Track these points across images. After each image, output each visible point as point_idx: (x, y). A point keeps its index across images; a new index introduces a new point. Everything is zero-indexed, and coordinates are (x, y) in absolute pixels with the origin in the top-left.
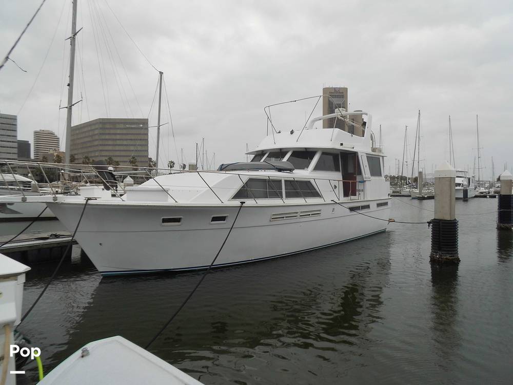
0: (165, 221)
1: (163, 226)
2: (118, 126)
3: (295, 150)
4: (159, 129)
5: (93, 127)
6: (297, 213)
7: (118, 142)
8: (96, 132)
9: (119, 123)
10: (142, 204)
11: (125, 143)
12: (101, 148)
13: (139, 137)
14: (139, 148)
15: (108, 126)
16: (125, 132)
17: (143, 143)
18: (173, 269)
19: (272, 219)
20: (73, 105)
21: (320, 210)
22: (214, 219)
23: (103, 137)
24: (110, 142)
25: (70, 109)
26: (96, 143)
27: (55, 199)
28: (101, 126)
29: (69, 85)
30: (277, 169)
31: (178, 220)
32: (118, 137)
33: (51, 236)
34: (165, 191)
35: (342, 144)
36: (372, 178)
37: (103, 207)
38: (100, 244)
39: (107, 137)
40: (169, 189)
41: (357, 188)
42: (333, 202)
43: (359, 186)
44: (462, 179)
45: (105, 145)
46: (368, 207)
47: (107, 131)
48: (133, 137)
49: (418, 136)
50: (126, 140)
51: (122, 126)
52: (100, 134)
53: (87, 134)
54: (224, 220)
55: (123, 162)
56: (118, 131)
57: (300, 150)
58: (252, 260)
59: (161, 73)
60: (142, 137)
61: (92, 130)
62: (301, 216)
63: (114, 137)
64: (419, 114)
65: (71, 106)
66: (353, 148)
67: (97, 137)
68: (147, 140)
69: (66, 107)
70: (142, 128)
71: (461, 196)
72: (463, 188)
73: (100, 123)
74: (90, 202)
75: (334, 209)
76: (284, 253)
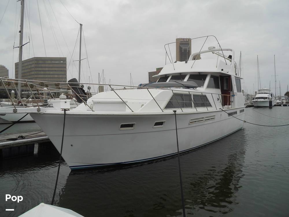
0: (122, 126)
1: (121, 130)
2: (47, 62)
3: (191, 74)
4: (80, 62)
5: (31, 63)
6: (203, 118)
7: (47, 73)
8: (33, 66)
9: (47, 60)
10: (108, 114)
11: (51, 73)
12: (36, 76)
13: (61, 69)
14: (61, 76)
15: (40, 62)
16: (51, 66)
17: (63, 73)
18: (124, 163)
19: (191, 122)
20: (23, 45)
21: (214, 116)
22: (157, 124)
23: (37, 69)
24: (42, 73)
25: (21, 48)
26: (33, 73)
27: (39, 110)
28: (36, 62)
29: (20, 32)
30: (185, 86)
31: (131, 126)
32: (47, 69)
33: (19, 137)
34: (124, 103)
35: (222, 70)
36: (238, 93)
37: (78, 116)
38: (72, 145)
39: (40, 69)
40: (127, 102)
41: (231, 100)
42: (221, 110)
43: (232, 99)
44: (268, 95)
45: (38, 74)
46: (236, 113)
47: (40, 66)
48: (56, 69)
49: (240, 68)
50: (52, 71)
51: (49, 62)
52: (36, 67)
53: (27, 67)
54: (162, 125)
55: (50, 85)
56: (47, 66)
57: (195, 74)
58: (175, 153)
59: (81, 25)
60: (63, 69)
61: (30, 65)
62: (205, 120)
63: (44, 69)
64: (241, 54)
65: (22, 46)
66: (228, 72)
67: (33, 69)
68: (66, 71)
69: (19, 47)
70: (62, 63)
71: (268, 105)
72: (269, 100)
73: (35, 60)
74: (67, 112)
75: (221, 115)
76: (194, 147)
